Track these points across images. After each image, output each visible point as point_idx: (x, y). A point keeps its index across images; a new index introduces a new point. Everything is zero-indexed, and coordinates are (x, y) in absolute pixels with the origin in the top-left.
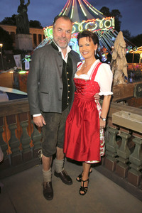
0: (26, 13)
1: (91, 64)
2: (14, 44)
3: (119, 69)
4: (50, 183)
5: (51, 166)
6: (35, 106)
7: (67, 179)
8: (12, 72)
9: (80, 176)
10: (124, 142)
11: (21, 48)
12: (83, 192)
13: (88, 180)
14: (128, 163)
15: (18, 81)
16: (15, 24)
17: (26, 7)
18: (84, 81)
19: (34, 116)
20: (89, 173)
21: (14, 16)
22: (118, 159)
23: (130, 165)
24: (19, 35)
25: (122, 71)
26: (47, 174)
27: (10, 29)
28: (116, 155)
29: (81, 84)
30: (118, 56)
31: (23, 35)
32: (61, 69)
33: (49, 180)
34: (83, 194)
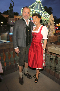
0: (12, 9)
1: (39, 27)
2: (7, 22)
3: (51, 29)
4: (22, 77)
5: (23, 70)
6: (15, 44)
7: (29, 76)
8: (6, 34)
9: (35, 75)
10: (54, 60)
11: (10, 24)
12: (36, 82)
13: (38, 77)
14: (55, 69)
15: (9, 38)
16: (8, 14)
17: (12, 7)
18: (36, 33)
19: (15, 48)
20: (39, 74)
21: (8, 11)
22: (51, 68)
23: (56, 70)
24: (10, 19)
25: (52, 30)
26: (21, 74)
27: (6, 16)
28: (50, 66)
29: (35, 35)
30: (51, 24)
31: (11, 19)
32: (26, 29)
33: (22, 76)
34: (36, 83)
